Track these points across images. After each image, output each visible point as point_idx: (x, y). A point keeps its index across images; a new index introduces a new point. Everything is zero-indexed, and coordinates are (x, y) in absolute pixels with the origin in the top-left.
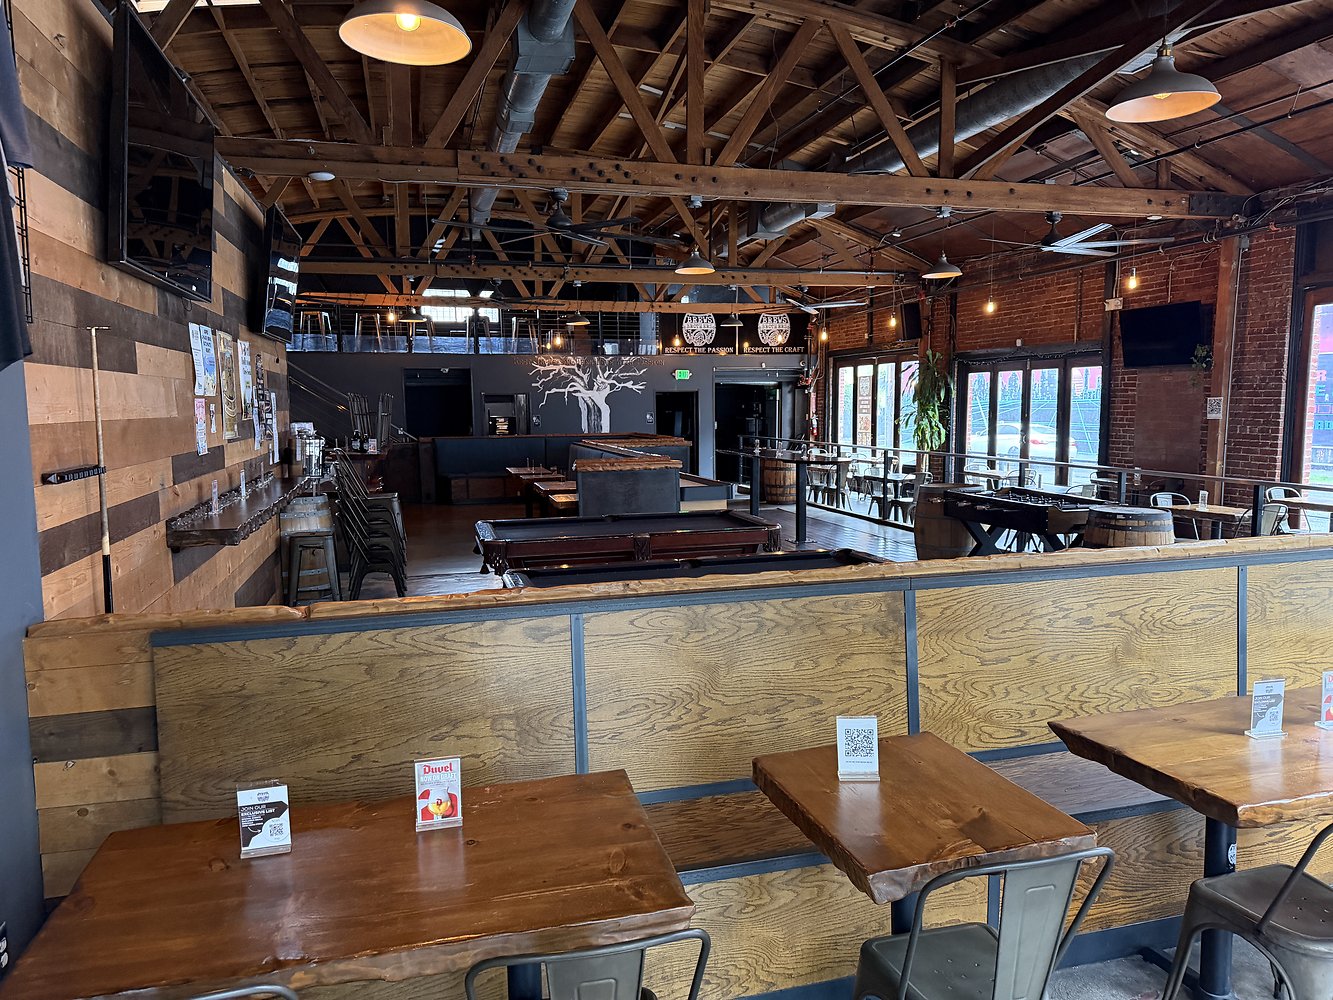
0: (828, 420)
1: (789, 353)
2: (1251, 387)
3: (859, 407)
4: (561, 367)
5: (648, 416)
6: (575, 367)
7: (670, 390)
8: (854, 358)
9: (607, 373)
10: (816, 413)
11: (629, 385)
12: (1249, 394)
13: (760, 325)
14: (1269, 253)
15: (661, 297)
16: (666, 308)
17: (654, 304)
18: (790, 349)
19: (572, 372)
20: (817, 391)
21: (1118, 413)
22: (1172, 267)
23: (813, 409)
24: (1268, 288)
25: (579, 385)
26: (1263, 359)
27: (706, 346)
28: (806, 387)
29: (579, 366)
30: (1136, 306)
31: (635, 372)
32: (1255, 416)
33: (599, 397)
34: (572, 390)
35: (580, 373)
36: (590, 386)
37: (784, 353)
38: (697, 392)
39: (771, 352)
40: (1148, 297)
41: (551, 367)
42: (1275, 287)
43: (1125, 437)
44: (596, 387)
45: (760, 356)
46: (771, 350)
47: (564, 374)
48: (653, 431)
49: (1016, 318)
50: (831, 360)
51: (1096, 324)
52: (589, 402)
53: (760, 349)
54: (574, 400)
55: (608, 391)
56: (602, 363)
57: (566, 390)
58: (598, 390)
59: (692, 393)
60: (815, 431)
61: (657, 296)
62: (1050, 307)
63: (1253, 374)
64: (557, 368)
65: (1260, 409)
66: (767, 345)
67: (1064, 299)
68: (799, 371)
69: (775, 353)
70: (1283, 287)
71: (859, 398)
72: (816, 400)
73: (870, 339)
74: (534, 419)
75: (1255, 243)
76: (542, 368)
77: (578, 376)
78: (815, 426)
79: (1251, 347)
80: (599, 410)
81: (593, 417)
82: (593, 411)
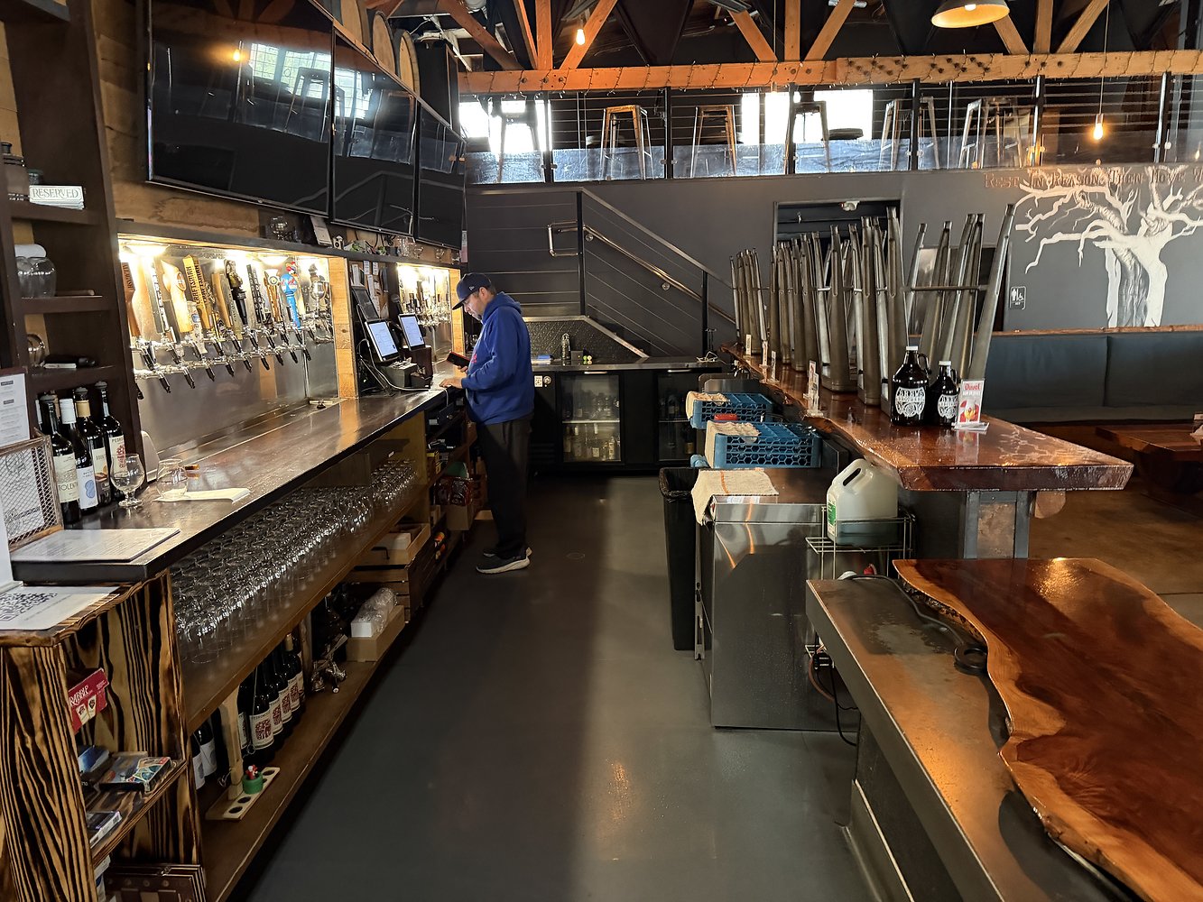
4: (1077, 189)
6: (1106, 190)
9: (1170, 199)
19: (1100, 199)
25: (1109, 226)
29: (1113, 187)
33: (1148, 249)
34: (1094, 235)
35: (1115, 201)
36: (1132, 227)
41: (1058, 191)
44: (1143, 229)
47: (1082, 204)
52: (1127, 260)
55: (1167, 236)
57: (1082, 237)
58: (1148, 233)
64: (1069, 192)
76: (1039, 194)
77: (1110, 206)
80: (1145, 276)
81: (1130, 291)
82: (1132, 278)
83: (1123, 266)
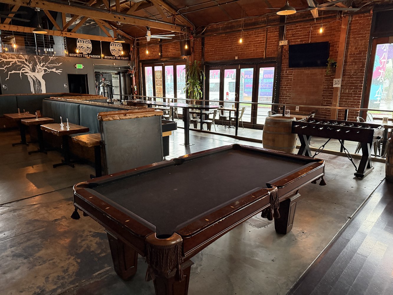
0: (141, 88)
1: (123, 60)
2: (350, 75)
3: (156, 83)
4: (16, 60)
5: (65, 85)
6: (24, 60)
7: (74, 73)
8: (152, 63)
9: (42, 64)
10: (136, 85)
11: (54, 70)
12: (348, 78)
13: (111, 47)
14: (360, 23)
15: (66, 30)
16: (69, 35)
17: (63, 32)
18: (123, 58)
19: (23, 63)
20: (135, 76)
21: (283, 85)
22: (311, 29)
23: (134, 83)
24: (359, 37)
25: (27, 69)
26: (355, 64)
27: (88, 54)
28: (131, 74)
29: (26, 60)
30: (293, 44)
31: (56, 64)
32: (351, 86)
33: (39, 75)
34: (23, 72)
35: (27, 63)
36: (34, 70)
37: (121, 59)
38: (87, 75)
39: (116, 59)
40: (299, 40)
41: (10, 60)
42: (362, 37)
43: (286, 94)
44: (37, 71)
45: (111, 60)
46: (116, 58)
47: (18, 64)
48: (68, 92)
49: (234, 48)
50: (141, 64)
51: (273, 50)
52: (34, 78)
53: (111, 57)
54: (25, 77)
55: (43, 73)
56: (39, 59)
57: (20, 72)
58: (38, 72)
59: (84, 75)
60: (136, 92)
61: (64, 28)
62: (251, 44)
63: (351, 70)
64: (14, 60)
65: (353, 83)
66: (114, 56)
67: (258, 41)
68: (128, 68)
69: (117, 59)
70: (366, 37)
71: (156, 80)
72: (135, 80)
73: (161, 56)
74: (3, 86)
75: (354, 19)
76: (5, 60)
77: (26, 65)
78: (136, 90)
79: (350, 60)
80: (39, 82)
81: (36, 86)
82: (36, 83)
83: (33, 80)
